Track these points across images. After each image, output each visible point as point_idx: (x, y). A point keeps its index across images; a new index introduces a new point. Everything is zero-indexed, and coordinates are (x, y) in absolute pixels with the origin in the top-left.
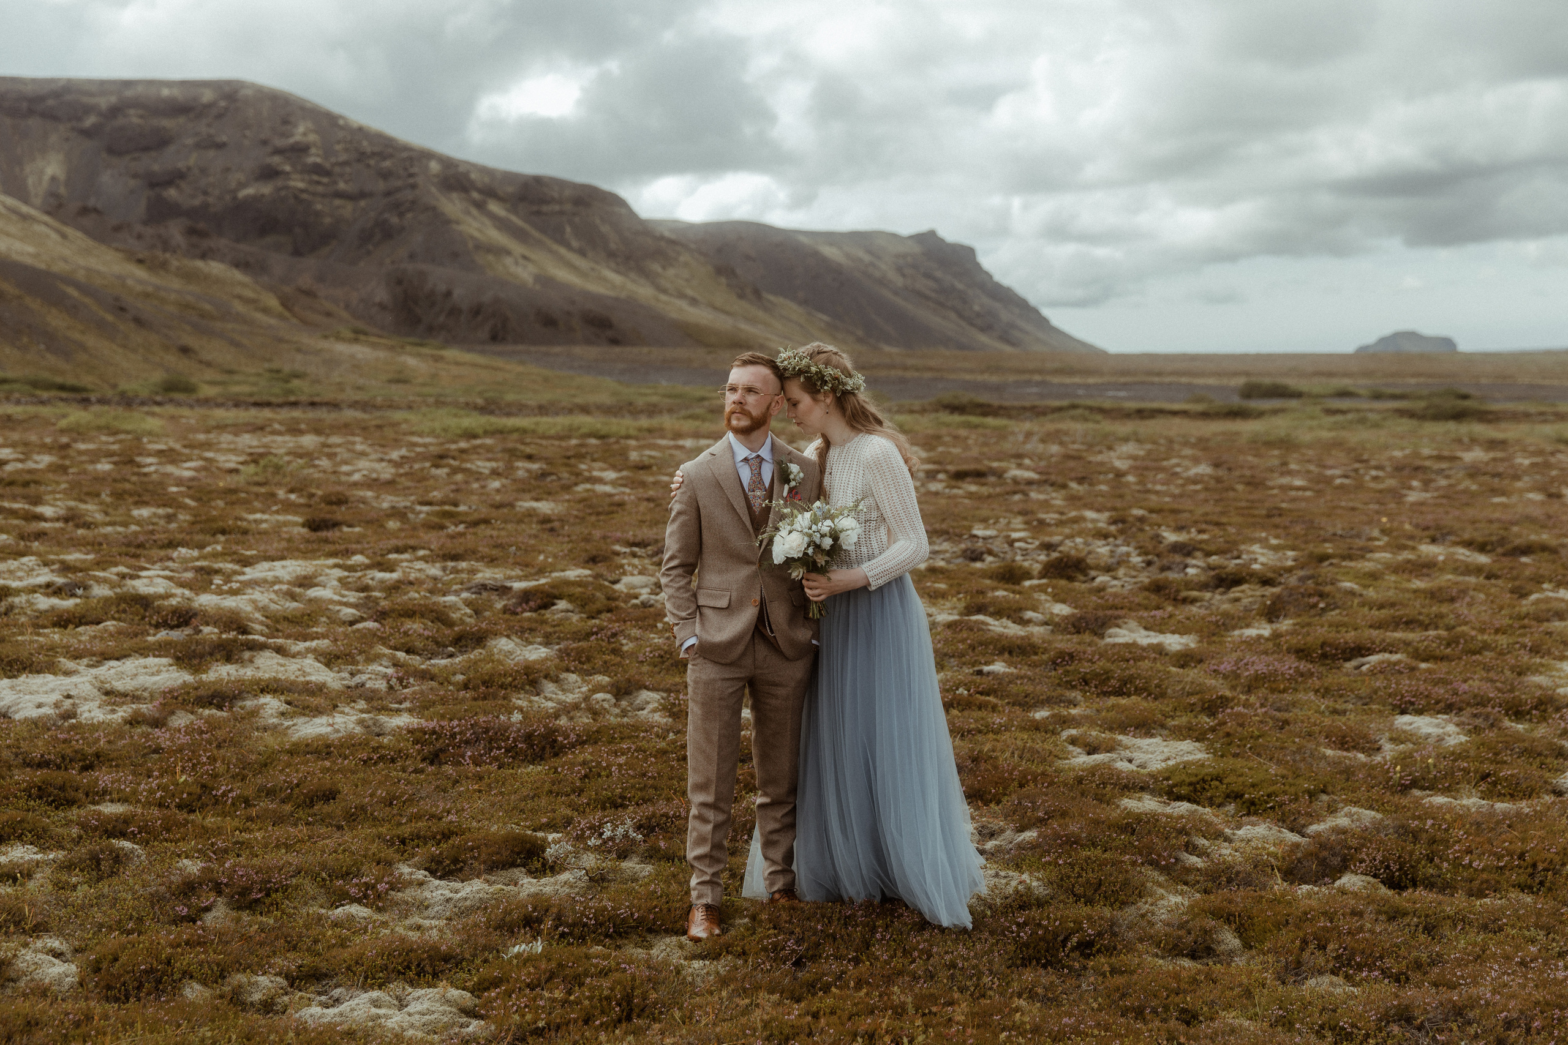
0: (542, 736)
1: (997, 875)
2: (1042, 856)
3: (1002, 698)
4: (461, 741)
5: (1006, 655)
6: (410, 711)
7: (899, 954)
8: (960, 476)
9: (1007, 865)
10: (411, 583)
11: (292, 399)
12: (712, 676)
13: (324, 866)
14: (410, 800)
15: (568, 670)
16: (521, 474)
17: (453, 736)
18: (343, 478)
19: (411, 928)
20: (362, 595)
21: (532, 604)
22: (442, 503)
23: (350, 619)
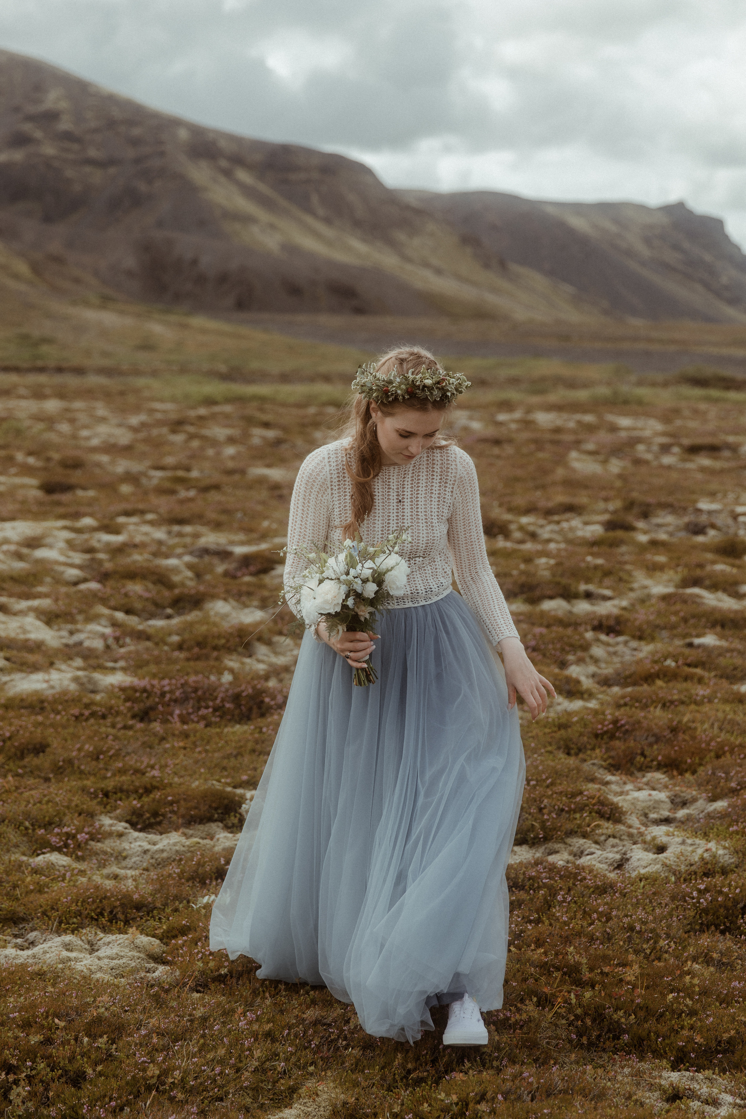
0: (250, 697)
1: (683, 843)
2: (730, 825)
3: (709, 670)
4: (171, 700)
5: (718, 629)
6: (124, 669)
7: (579, 915)
8: (694, 450)
9: (695, 833)
10: (135, 546)
11: (40, 363)
13: (27, 815)
14: (117, 755)
15: (280, 633)
16: (256, 441)
17: (163, 694)
18: (83, 443)
19: (108, 877)
20: (88, 556)
21: (252, 569)
22: (175, 468)
23: (74, 579)
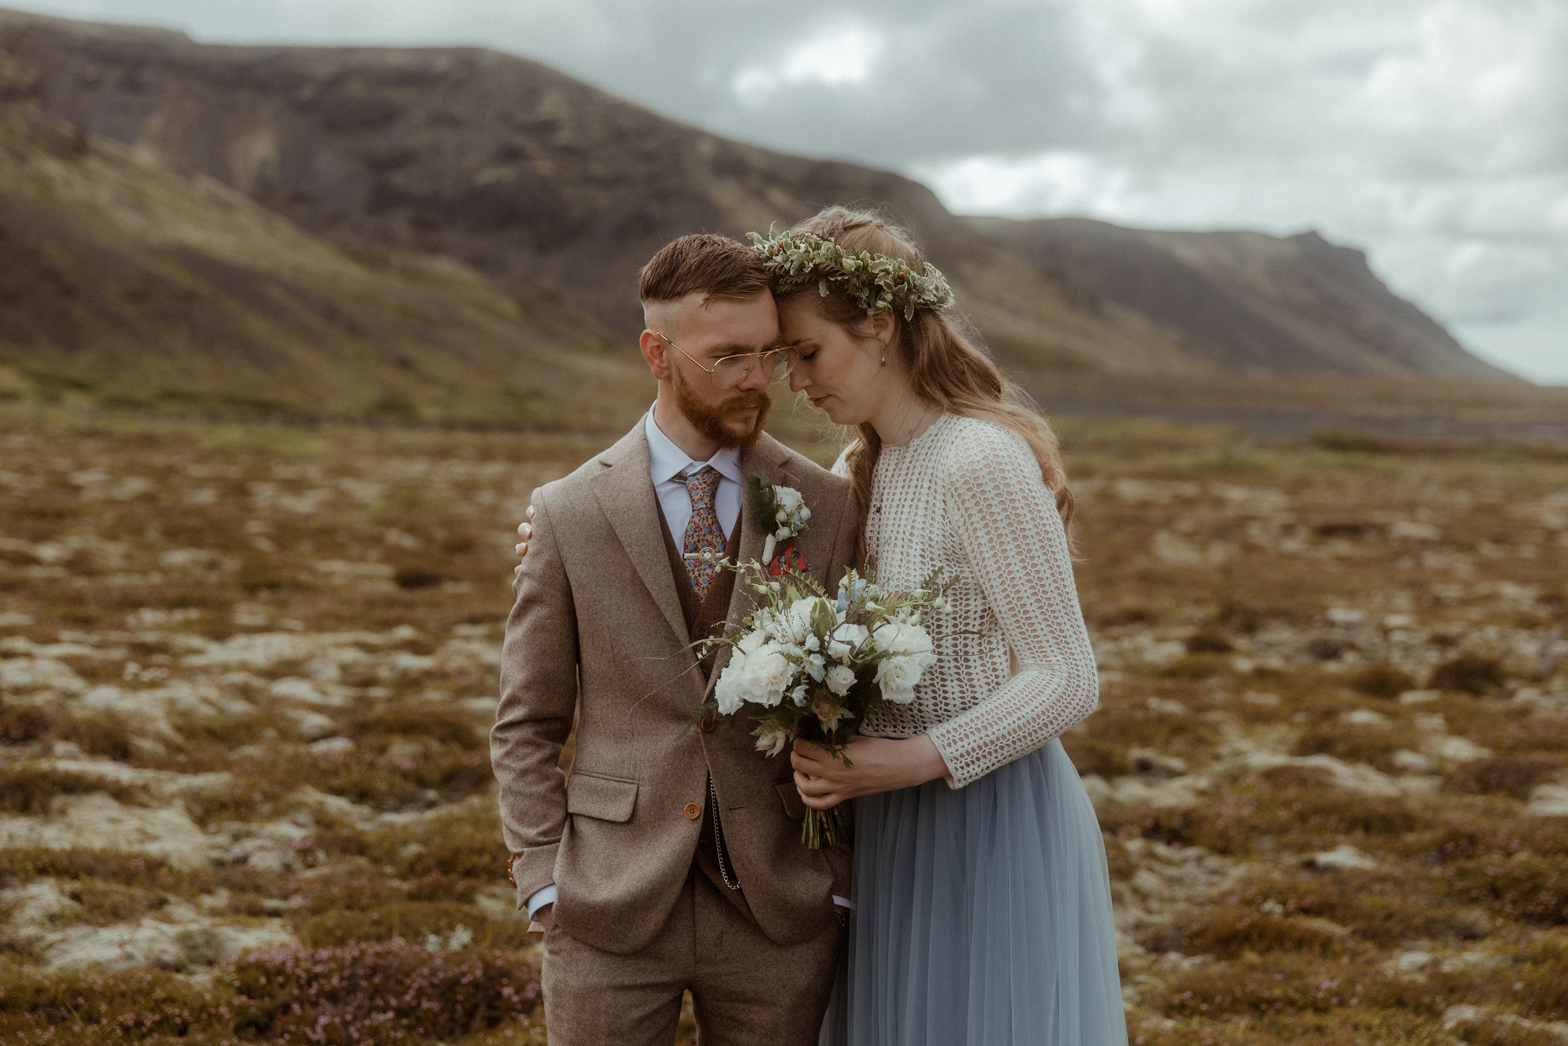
0: (476, 985)
3: (1343, 922)
4: (319, 993)
5: (1359, 835)
12: (593, 980)
17: (310, 980)
23: (314, 732)
